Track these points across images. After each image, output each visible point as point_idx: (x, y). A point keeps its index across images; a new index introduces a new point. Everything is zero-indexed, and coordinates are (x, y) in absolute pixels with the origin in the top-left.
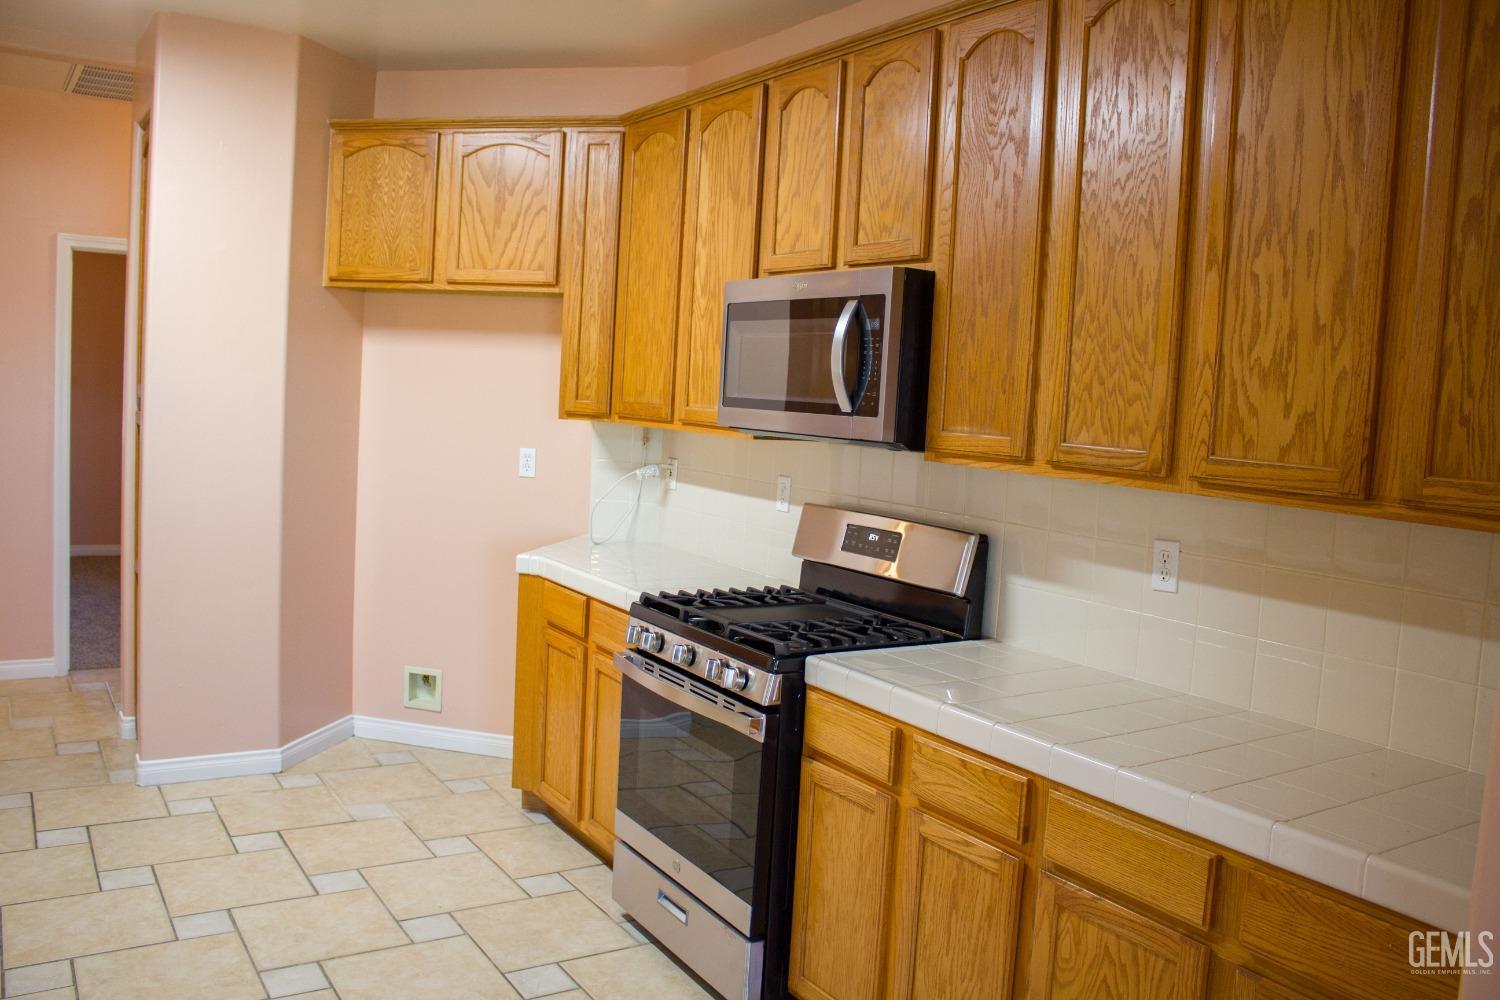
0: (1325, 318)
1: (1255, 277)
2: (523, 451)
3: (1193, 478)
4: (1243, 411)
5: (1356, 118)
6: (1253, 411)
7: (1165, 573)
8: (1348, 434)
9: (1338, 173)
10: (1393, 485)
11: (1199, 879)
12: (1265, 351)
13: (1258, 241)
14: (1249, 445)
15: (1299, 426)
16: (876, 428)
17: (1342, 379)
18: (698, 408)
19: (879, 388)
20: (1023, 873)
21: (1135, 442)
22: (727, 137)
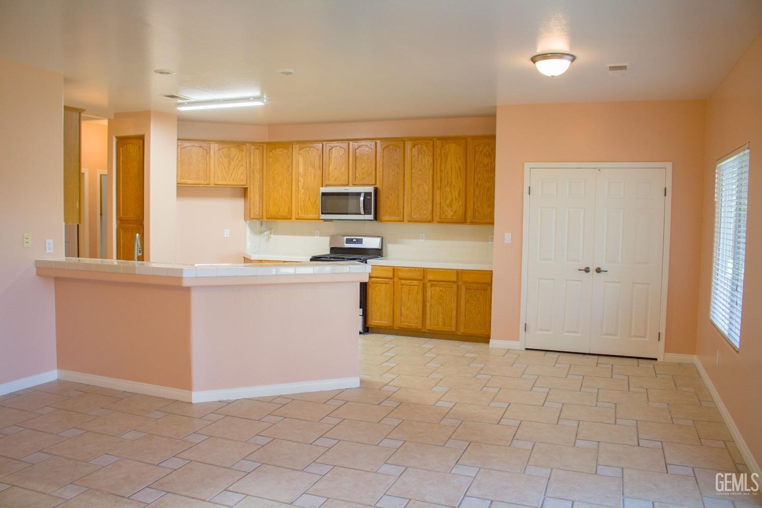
0: (457, 197)
1: (446, 191)
2: (226, 230)
3: (437, 221)
4: (445, 211)
5: (460, 169)
6: (446, 211)
7: (422, 239)
8: (462, 214)
9: (458, 177)
10: (468, 220)
11: (455, 275)
12: (448, 202)
13: (446, 186)
14: (446, 216)
15: (454, 213)
16: (371, 217)
17: (460, 206)
18: (303, 215)
19: (371, 209)
20: (423, 283)
21: (425, 217)
22: (309, 153)
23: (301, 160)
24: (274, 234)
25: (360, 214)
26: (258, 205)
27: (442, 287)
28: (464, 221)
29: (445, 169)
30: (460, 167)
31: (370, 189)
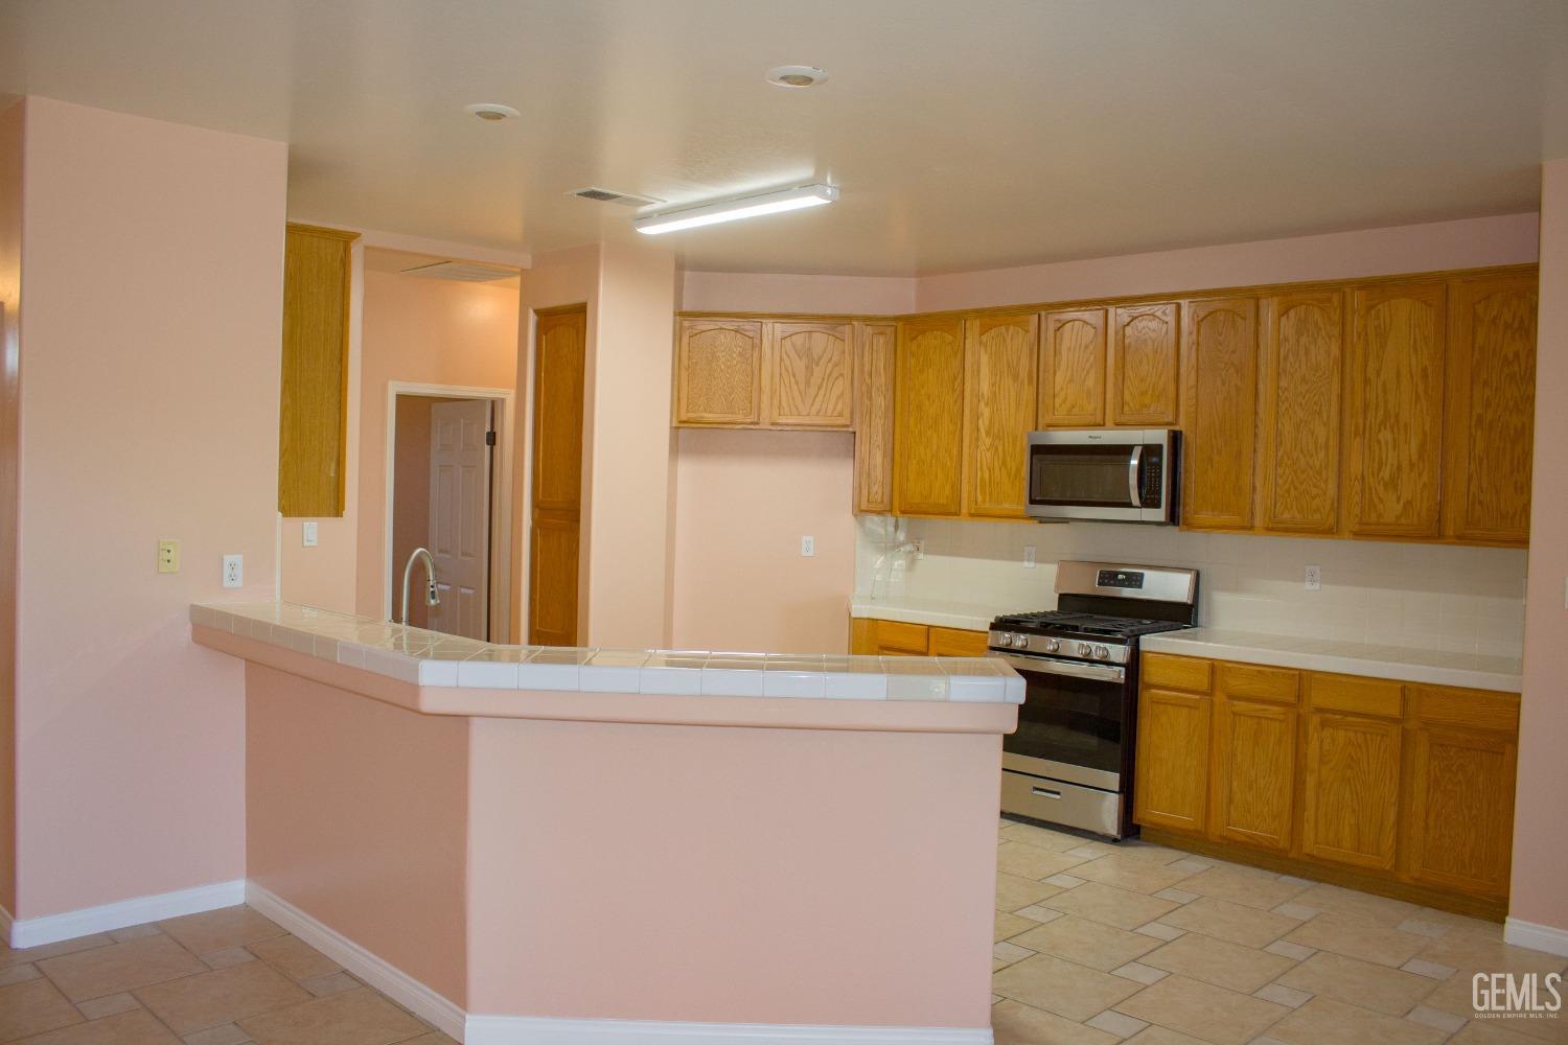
0: (1415, 457)
1: (1379, 442)
2: (804, 538)
3: (1351, 531)
4: (1376, 500)
5: (1425, 375)
6: (1381, 500)
7: (1313, 581)
8: (1430, 510)
9: (1418, 398)
10: (1450, 531)
11: (1396, 698)
12: (1386, 473)
13: (1380, 425)
14: (1380, 516)
15: (1405, 507)
16: (1160, 514)
17: (1425, 486)
18: (987, 505)
19: (1160, 493)
20: (1299, 716)
21: (1317, 516)
22: (1005, 340)
23: (984, 359)
24: (925, 553)
25: (1129, 505)
26: (880, 478)
27: (1356, 732)
28: (1433, 531)
29: (1378, 375)
30: (1425, 370)
31: (1159, 436)
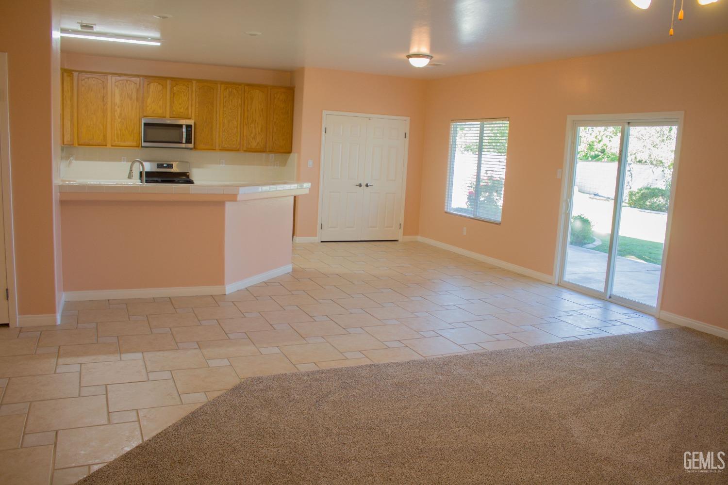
0: (260, 132)
1: (251, 127)
3: (243, 150)
4: (250, 142)
7: (222, 164)
8: (263, 145)
9: (260, 116)
10: (268, 150)
12: (253, 135)
13: (251, 122)
14: (251, 146)
15: (257, 144)
16: (191, 146)
17: (262, 138)
19: (191, 139)
21: (234, 146)
22: (126, 85)
24: (76, 160)
25: (181, 143)
26: (70, 132)
28: (262, 151)
29: (251, 109)
30: (262, 109)
31: (191, 122)
